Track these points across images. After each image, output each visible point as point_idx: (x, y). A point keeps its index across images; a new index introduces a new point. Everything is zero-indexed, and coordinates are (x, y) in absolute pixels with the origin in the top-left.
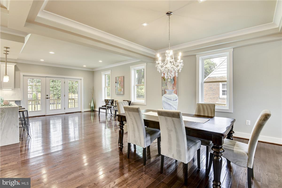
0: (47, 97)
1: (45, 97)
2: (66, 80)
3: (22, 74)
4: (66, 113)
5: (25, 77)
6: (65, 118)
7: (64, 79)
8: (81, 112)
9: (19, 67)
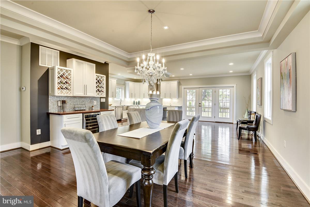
0: (200, 105)
1: (198, 105)
2: (217, 89)
3: (183, 87)
4: (216, 122)
5: (185, 90)
6: (215, 126)
7: (214, 88)
8: (232, 123)
9: (181, 82)
